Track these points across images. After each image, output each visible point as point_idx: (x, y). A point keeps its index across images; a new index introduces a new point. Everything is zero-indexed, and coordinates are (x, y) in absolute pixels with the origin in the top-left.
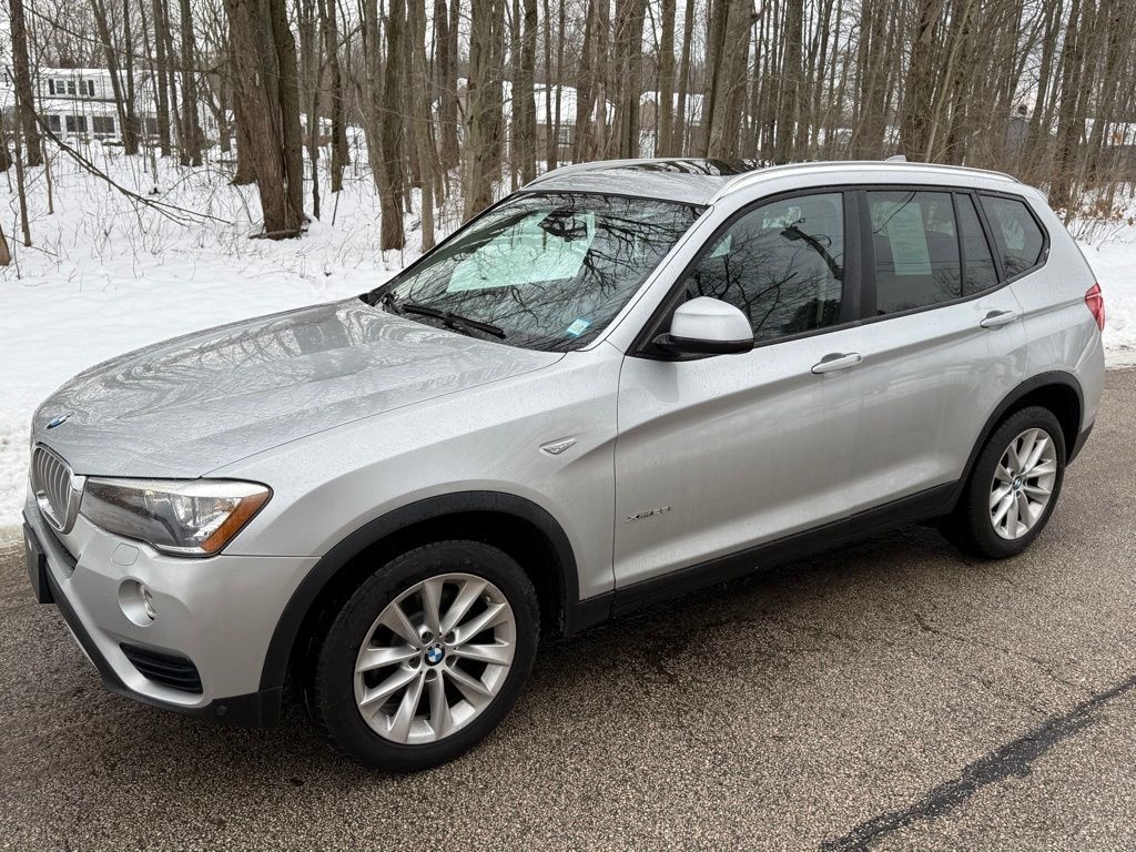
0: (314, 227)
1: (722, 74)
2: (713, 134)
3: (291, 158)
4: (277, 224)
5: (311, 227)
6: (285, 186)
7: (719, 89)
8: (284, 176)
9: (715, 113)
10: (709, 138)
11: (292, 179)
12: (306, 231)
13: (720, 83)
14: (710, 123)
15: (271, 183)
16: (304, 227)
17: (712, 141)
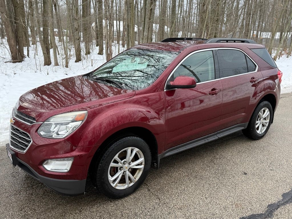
0: (27, 59)
1: (146, 17)
2: (145, 34)
3: (19, 39)
4: (15, 58)
5: (25, 59)
6: (18, 47)
7: (146, 21)
8: (17, 45)
9: (145, 28)
10: (144, 35)
11: (20, 45)
12: (24, 60)
13: (146, 19)
14: (144, 30)
15: (13, 46)
16: (23, 59)
17: (144, 36)
